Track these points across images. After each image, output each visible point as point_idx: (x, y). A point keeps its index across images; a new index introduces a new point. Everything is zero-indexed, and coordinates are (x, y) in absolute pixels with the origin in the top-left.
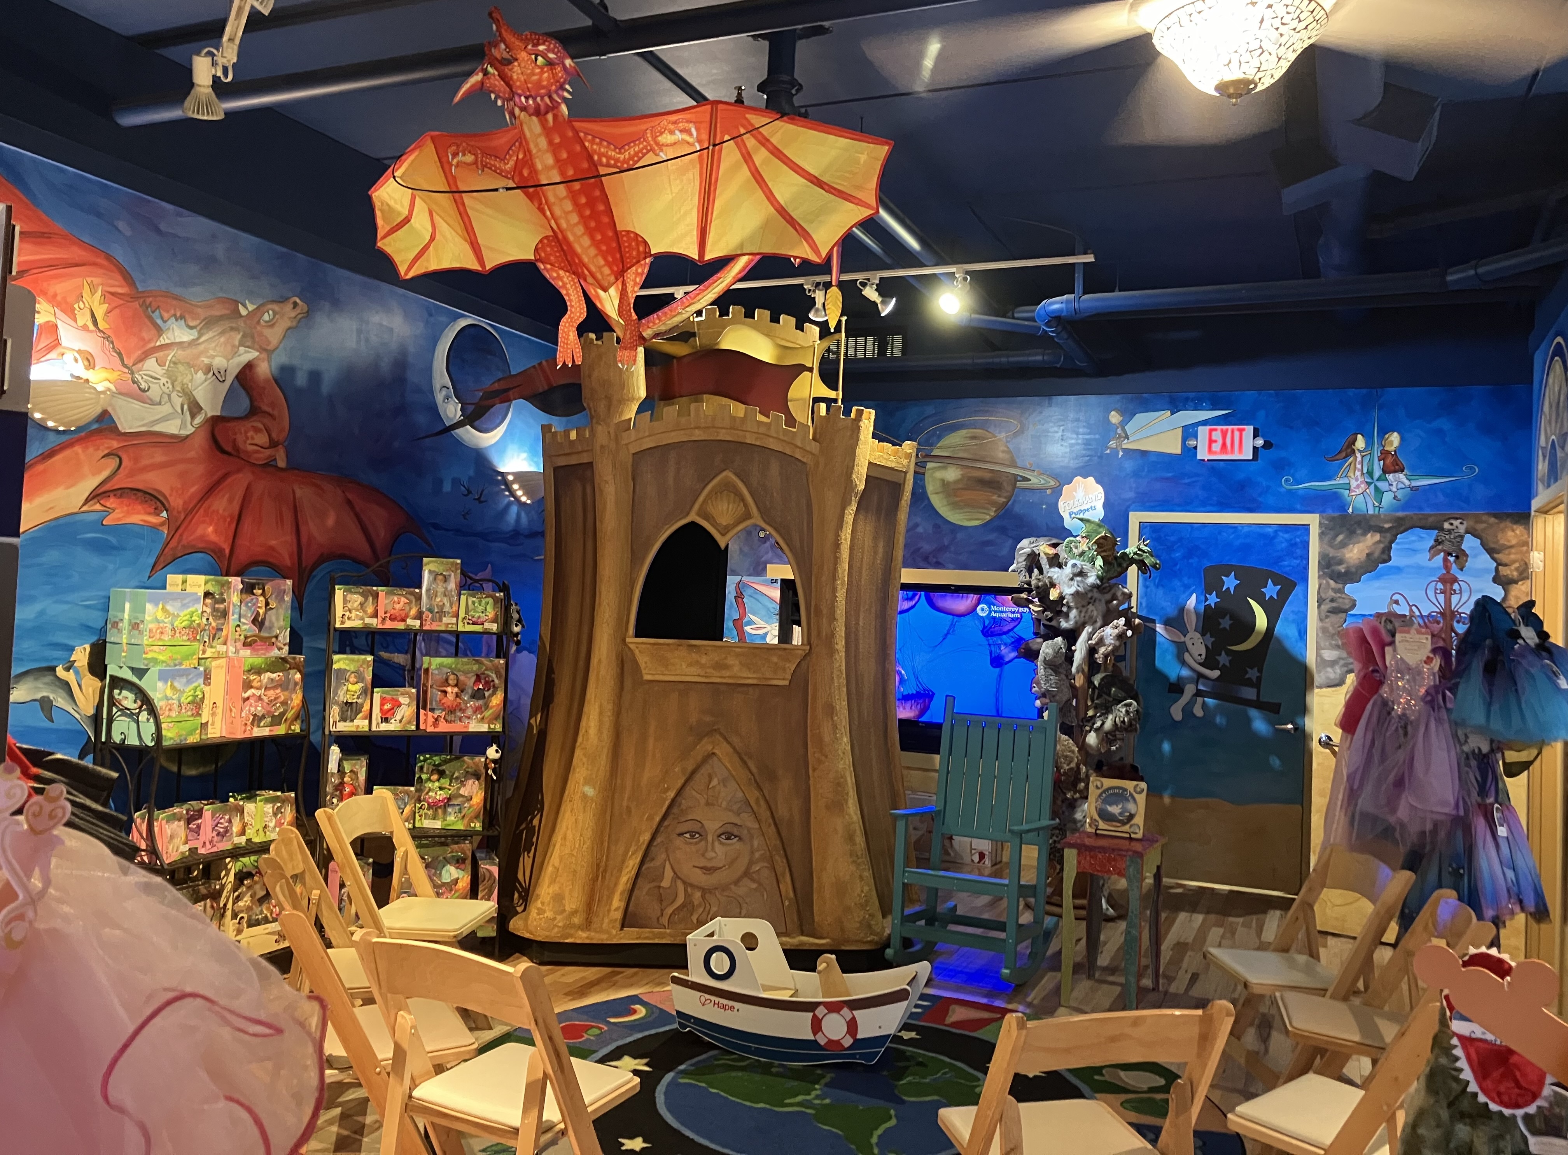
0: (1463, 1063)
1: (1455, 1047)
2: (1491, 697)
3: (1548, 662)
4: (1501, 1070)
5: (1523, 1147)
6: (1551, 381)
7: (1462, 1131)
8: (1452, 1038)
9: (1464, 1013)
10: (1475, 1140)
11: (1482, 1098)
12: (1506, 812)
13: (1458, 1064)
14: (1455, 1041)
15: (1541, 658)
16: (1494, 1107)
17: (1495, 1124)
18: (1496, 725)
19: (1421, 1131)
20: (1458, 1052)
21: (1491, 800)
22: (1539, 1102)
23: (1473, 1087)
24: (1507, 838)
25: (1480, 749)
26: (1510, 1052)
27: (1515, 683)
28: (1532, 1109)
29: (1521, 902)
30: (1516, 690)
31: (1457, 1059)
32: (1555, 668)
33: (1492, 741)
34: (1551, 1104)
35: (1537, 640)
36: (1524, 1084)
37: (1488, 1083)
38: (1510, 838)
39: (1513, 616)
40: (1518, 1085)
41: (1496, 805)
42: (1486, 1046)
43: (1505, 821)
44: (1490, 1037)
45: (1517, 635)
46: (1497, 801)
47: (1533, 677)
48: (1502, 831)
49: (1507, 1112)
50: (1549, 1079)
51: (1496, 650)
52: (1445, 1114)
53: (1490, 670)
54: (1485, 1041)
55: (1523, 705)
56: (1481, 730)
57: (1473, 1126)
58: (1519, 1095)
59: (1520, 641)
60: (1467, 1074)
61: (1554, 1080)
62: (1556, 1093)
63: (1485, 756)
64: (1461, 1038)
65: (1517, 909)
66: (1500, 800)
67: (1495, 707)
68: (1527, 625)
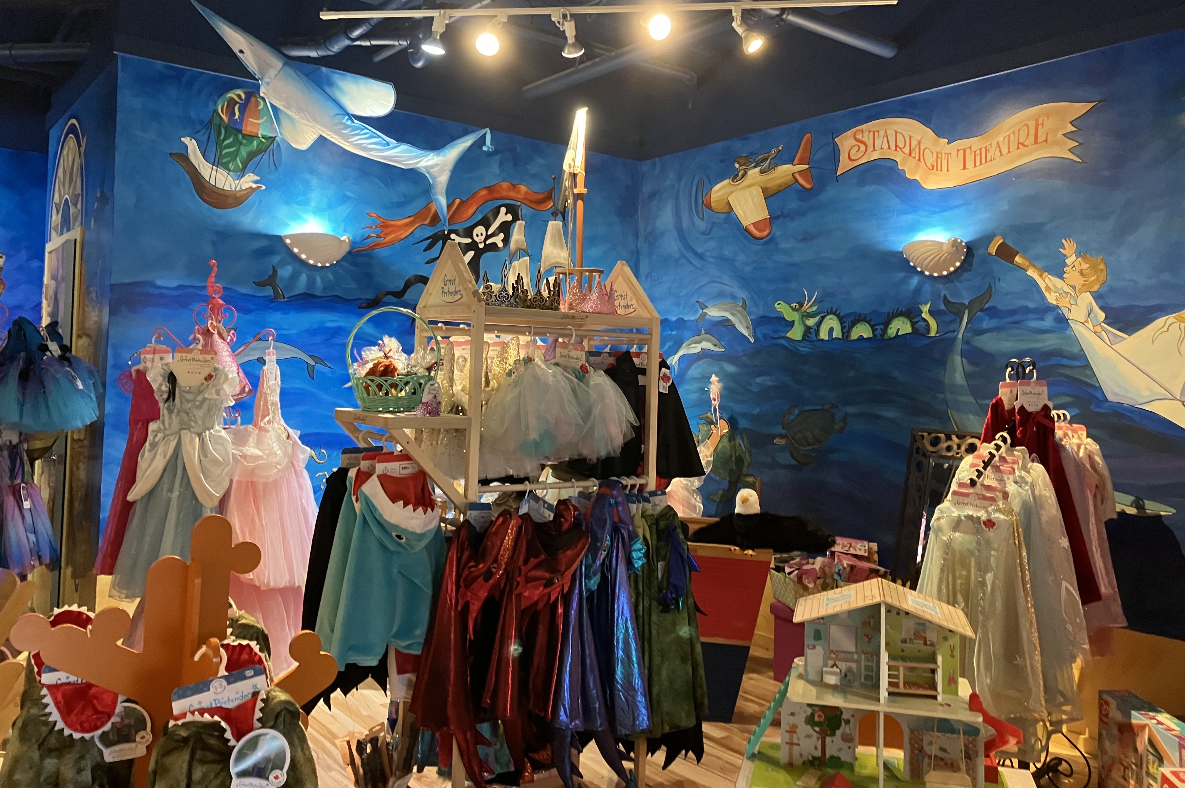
0: (52, 708)
1: (45, 696)
2: (24, 400)
3: (68, 369)
4: (83, 703)
5: (99, 759)
6: (65, 152)
7: (50, 764)
8: (41, 690)
9: (52, 666)
10: (62, 768)
11: (67, 732)
12: (30, 490)
13: (47, 710)
14: (44, 691)
15: (63, 366)
16: (77, 736)
17: (77, 748)
18: (27, 421)
19: (17, 777)
20: (48, 700)
21: (19, 481)
22: (113, 720)
23: (60, 725)
24: (30, 509)
25: (11, 442)
26: (89, 686)
27: (44, 388)
28: (107, 727)
29: (39, 557)
30: (44, 392)
31: (46, 706)
32: (73, 374)
33: (21, 434)
34: (122, 719)
35: (59, 352)
36: (100, 709)
37: (73, 718)
38: (32, 509)
39: (42, 333)
40: (96, 712)
41: (23, 485)
42: (71, 687)
43: (29, 496)
44: (73, 679)
45: (46, 348)
46: (23, 481)
47: (57, 380)
48: (27, 505)
49: (87, 736)
50: (121, 698)
51: (30, 361)
52: (36, 755)
53: (24, 377)
54: (69, 684)
55: (50, 404)
56: (13, 426)
57: (60, 757)
58: (97, 719)
59: (48, 353)
60: (55, 716)
61: (125, 698)
62: (125, 707)
63: (15, 446)
64: (50, 687)
65: (37, 563)
66: (25, 480)
67: (28, 406)
68: (52, 340)
